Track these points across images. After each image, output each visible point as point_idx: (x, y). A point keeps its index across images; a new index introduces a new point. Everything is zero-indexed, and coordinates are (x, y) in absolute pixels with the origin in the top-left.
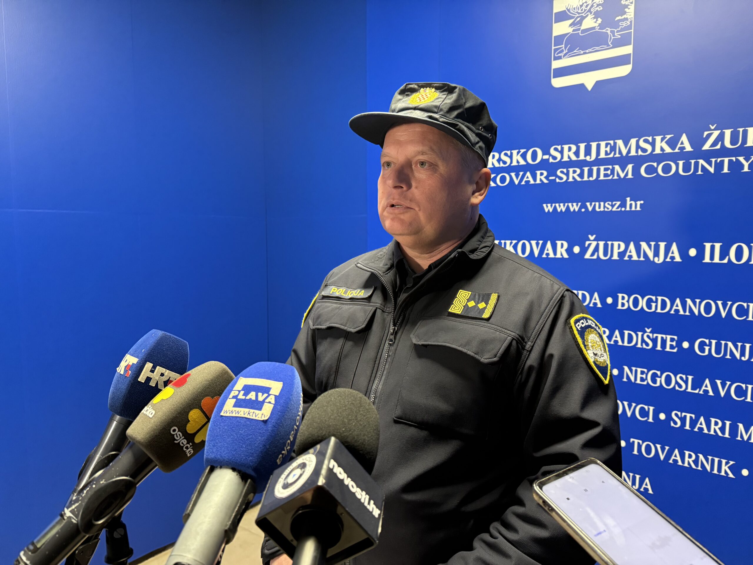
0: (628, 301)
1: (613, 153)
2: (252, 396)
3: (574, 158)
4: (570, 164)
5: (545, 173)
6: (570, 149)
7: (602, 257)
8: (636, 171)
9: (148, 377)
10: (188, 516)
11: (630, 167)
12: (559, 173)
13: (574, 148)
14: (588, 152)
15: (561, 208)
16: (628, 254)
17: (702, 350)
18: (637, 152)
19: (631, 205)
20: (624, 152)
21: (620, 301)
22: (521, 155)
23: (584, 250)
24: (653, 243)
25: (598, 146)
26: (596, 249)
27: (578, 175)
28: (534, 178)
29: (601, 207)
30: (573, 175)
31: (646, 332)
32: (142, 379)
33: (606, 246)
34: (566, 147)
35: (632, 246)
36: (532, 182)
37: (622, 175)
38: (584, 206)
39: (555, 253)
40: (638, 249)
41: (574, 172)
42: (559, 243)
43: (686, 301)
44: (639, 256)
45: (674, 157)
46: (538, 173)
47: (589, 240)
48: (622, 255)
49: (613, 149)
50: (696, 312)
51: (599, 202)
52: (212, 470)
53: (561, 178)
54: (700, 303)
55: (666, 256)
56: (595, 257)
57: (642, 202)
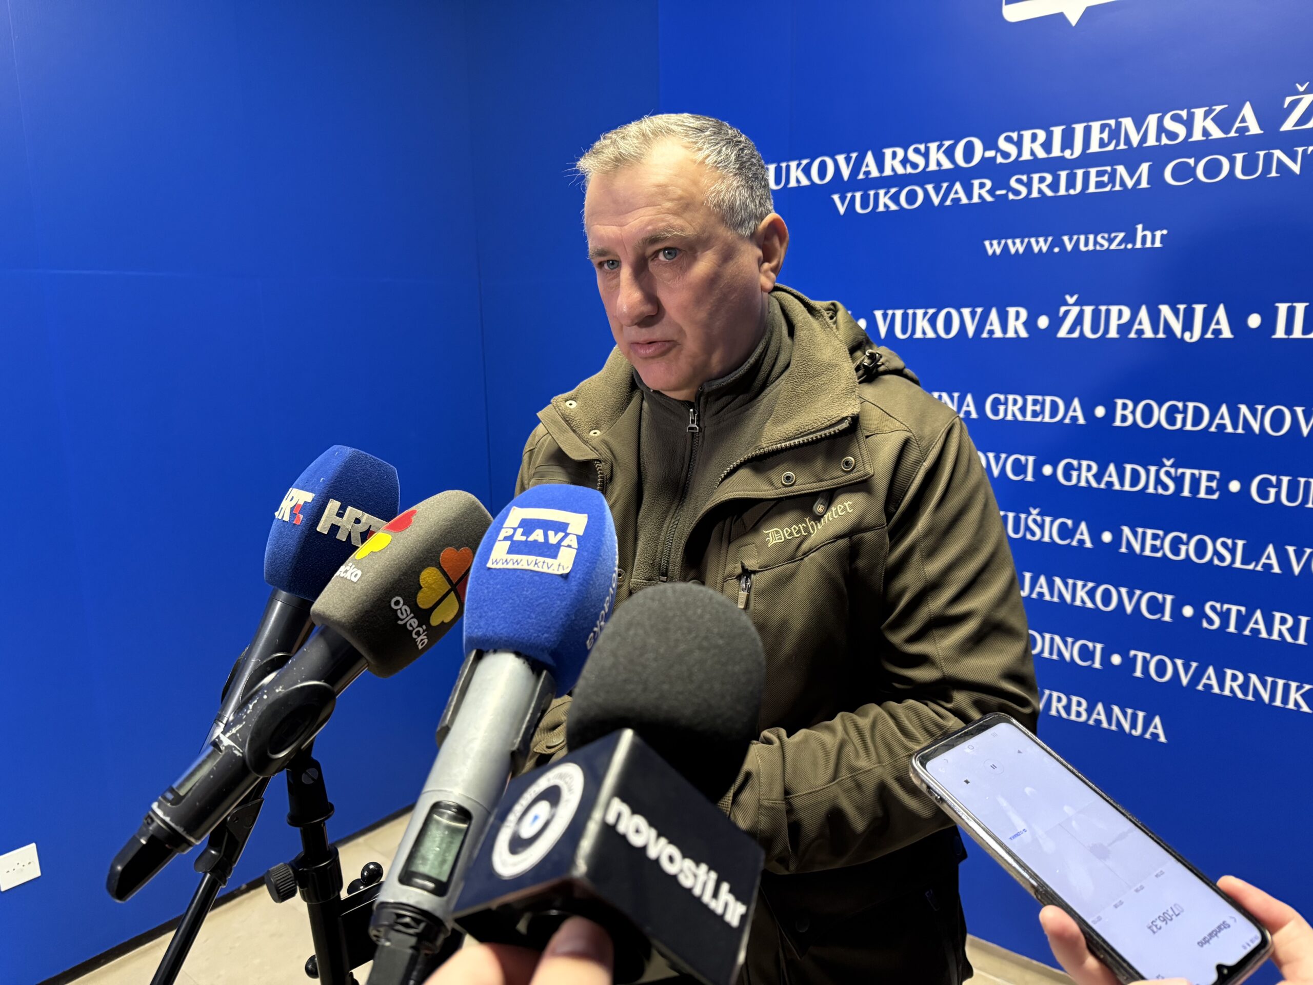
0: (1133, 412)
1: (1114, 142)
2: (538, 535)
3: (1041, 154)
4: (1035, 165)
5: (989, 184)
6: (1034, 138)
7: (1088, 333)
8: (1156, 175)
9: (333, 525)
10: (447, 730)
11: (1144, 168)
12: (1013, 183)
13: (1042, 135)
14: (1068, 143)
15: (1017, 246)
16: (1136, 327)
17: (1263, 494)
18: (1158, 139)
19: (1144, 238)
20: (1135, 139)
21: (1119, 412)
22: (944, 152)
23: (1056, 322)
24: (1182, 307)
25: (1087, 132)
26: (1079, 320)
27: (1049, 186)
28: (969, 193)
29: (1088, 243)
30: (1040, 185)
31: (1164, 465)
32: (323, 527)
33: (1096, 315)
34: (1027, 135)
35: (1143, 313)
36: (964, 200)
37: (1130, 184)
38: (1059, 242)
39: (1004, 329)
40: (1155, 317)
41: (1042, 180)
42: (1012, 311)
43: (1239, 409)
44: (1155, 330)
45: (1227, 148)
46: (976, 183)
47: (1066, 304)
48: (1124, 329)
49: (1115, 134)
50: (1256, 427)
51: (1086, 234)
52: (479, 657)
53: (1017, 193)
54: (1264, 412)
55: (1205, 328)
56: (1076, 335)
57: (1165, 232)
